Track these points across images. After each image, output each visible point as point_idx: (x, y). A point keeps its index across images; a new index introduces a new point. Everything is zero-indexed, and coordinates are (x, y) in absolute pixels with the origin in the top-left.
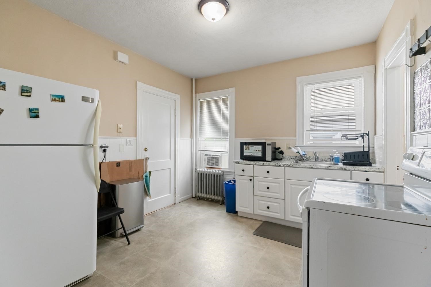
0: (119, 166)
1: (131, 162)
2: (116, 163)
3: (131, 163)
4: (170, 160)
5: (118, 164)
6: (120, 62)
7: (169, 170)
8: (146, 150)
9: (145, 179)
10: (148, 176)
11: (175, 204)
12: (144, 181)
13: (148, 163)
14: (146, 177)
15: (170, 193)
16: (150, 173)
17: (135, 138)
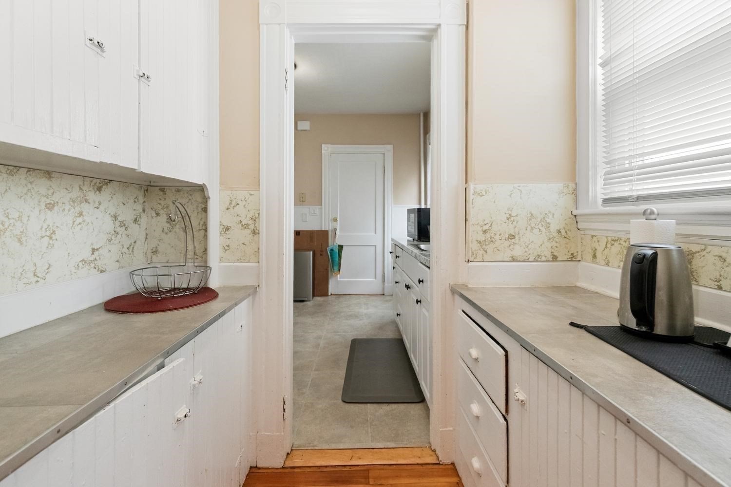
0: (299, 235)
2: (296, 232)
3: (313, 233)
4: (374, 234)
5: (298, 233)
6: (301, 130)
7: (374, 247)
8: (335, 220)
9: (330, 253)
10: (334, 249)
11: (384, 295)
12: (329, 254)
13: (337, 236)
14: (332, 250)
15: (376, 278)
16: (341, 247)
17: (320, 207)
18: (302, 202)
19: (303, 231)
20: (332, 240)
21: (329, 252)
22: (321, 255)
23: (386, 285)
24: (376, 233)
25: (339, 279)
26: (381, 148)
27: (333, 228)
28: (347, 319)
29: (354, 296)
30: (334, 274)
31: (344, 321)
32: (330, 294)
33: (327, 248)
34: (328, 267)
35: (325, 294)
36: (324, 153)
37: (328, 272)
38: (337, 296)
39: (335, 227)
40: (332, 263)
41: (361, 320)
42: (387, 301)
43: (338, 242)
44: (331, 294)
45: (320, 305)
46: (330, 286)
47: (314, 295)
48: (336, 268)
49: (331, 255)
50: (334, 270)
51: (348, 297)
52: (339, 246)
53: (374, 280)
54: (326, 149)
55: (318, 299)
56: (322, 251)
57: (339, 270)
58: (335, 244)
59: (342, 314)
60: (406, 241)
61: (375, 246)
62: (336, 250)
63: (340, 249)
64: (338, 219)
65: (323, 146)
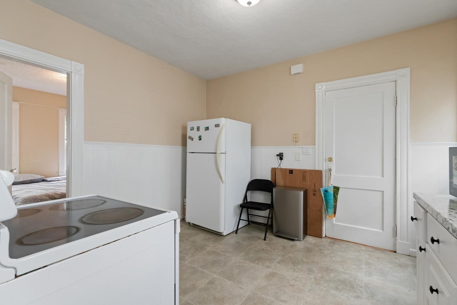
0: (292, 173)
1: (305, 171)
2: (289, 171)
3: (305, 173)
4: (382, 178)
5: (291, 171)
6: (295, 74)
7: (381, 193)
8: (330, 160)
9: (324, 193)
10: (329, 190)
11: (395, 252)
12: (323, 195)
13: (332, 177)
14: (326, 191)
15: (383, 229)
16: (336, 189)
17: (313, 146)
18: (295, 143)
19: (296, 170)
20: (327, 180)
21: (322, 193)
22: (314, 194)
23: (399, 241)
24: (383, 176)
25: (334, 222)
26: (391, 75)
27: (327, 168)
28: (337, 288)
29: (352, 244)
30: (328, 216)
31: (333, 291)
32: (324, 236)
33: (321, 189)
34: (322, 208)
35: (318, 234)
36: (318, 92)
37: (322, 213)
38: (332, 240)
39: (330, 168)
40: (327, 205)
41: (358, 297)
42: (401, 265)
43: (334, 182)
44: (326, 236)
45: (309, 250)
46: (324, 228)
47: (306, 233)
48: (331, 211)
49: (325, 196)
50: (328, 212)
51: (344, 245)
52: (335, 187)
53: (382, 231)
54: (320, 88)
55: (310, 239)
56: (315, 191)
57: (335, 213)
58: (330, 185)
59: (332, 275)
60: (448, 201)
61: (383, 192)
62: (331, 191)
63: (336, 191)
64: (334, 159)
65: (317, 85)
